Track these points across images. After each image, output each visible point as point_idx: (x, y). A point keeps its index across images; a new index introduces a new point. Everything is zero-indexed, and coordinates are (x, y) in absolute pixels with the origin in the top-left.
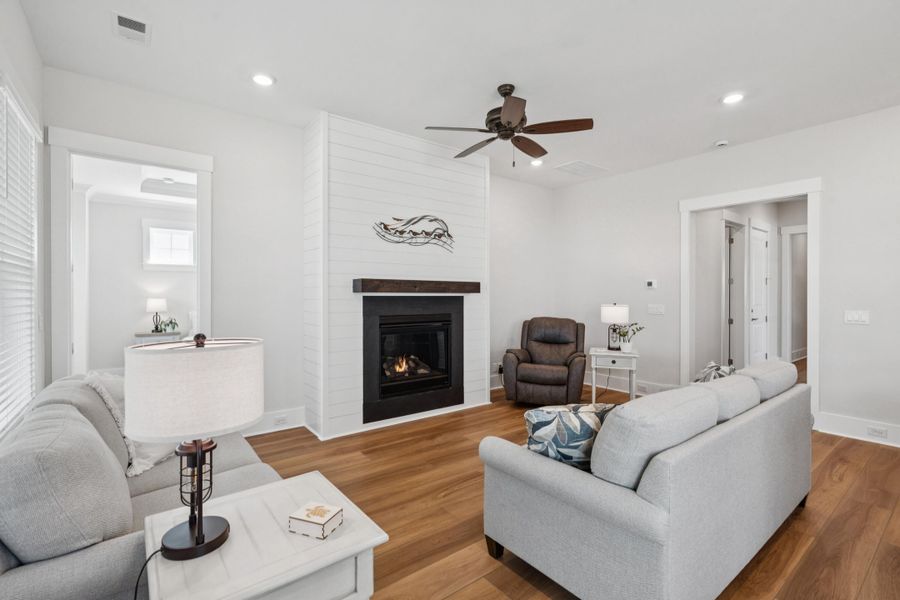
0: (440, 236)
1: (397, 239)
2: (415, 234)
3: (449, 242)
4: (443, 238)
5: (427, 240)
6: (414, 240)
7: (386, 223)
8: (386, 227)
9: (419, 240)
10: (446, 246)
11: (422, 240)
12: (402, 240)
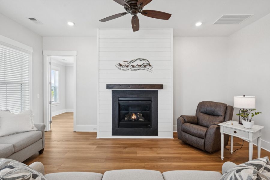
0: (145, 66)
1: (126, 69)
2: (133, 66)
3: (150, 68)
4: (147, 67)
5: (139, 68)
6: (133, 69)
7: (120, 63)
8: (120, 65)
9: (135, 68)
10: (148, 70)
11: (137, 68)
12: (127, 69)
